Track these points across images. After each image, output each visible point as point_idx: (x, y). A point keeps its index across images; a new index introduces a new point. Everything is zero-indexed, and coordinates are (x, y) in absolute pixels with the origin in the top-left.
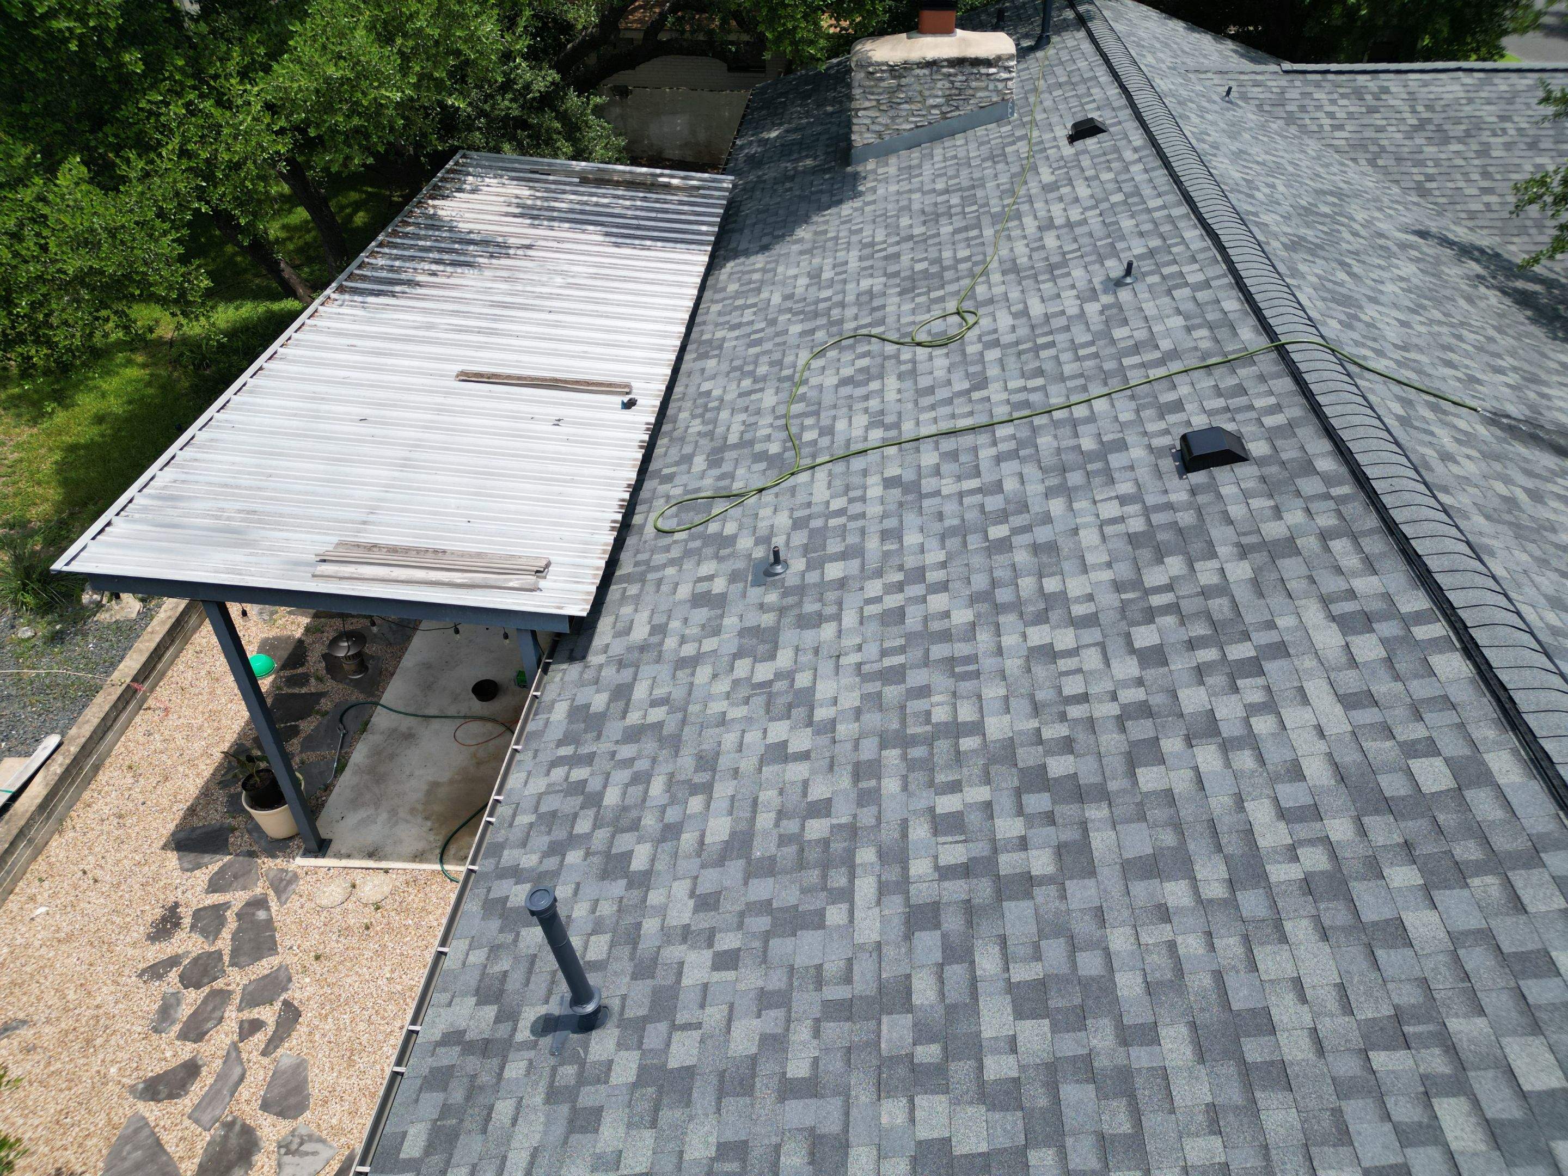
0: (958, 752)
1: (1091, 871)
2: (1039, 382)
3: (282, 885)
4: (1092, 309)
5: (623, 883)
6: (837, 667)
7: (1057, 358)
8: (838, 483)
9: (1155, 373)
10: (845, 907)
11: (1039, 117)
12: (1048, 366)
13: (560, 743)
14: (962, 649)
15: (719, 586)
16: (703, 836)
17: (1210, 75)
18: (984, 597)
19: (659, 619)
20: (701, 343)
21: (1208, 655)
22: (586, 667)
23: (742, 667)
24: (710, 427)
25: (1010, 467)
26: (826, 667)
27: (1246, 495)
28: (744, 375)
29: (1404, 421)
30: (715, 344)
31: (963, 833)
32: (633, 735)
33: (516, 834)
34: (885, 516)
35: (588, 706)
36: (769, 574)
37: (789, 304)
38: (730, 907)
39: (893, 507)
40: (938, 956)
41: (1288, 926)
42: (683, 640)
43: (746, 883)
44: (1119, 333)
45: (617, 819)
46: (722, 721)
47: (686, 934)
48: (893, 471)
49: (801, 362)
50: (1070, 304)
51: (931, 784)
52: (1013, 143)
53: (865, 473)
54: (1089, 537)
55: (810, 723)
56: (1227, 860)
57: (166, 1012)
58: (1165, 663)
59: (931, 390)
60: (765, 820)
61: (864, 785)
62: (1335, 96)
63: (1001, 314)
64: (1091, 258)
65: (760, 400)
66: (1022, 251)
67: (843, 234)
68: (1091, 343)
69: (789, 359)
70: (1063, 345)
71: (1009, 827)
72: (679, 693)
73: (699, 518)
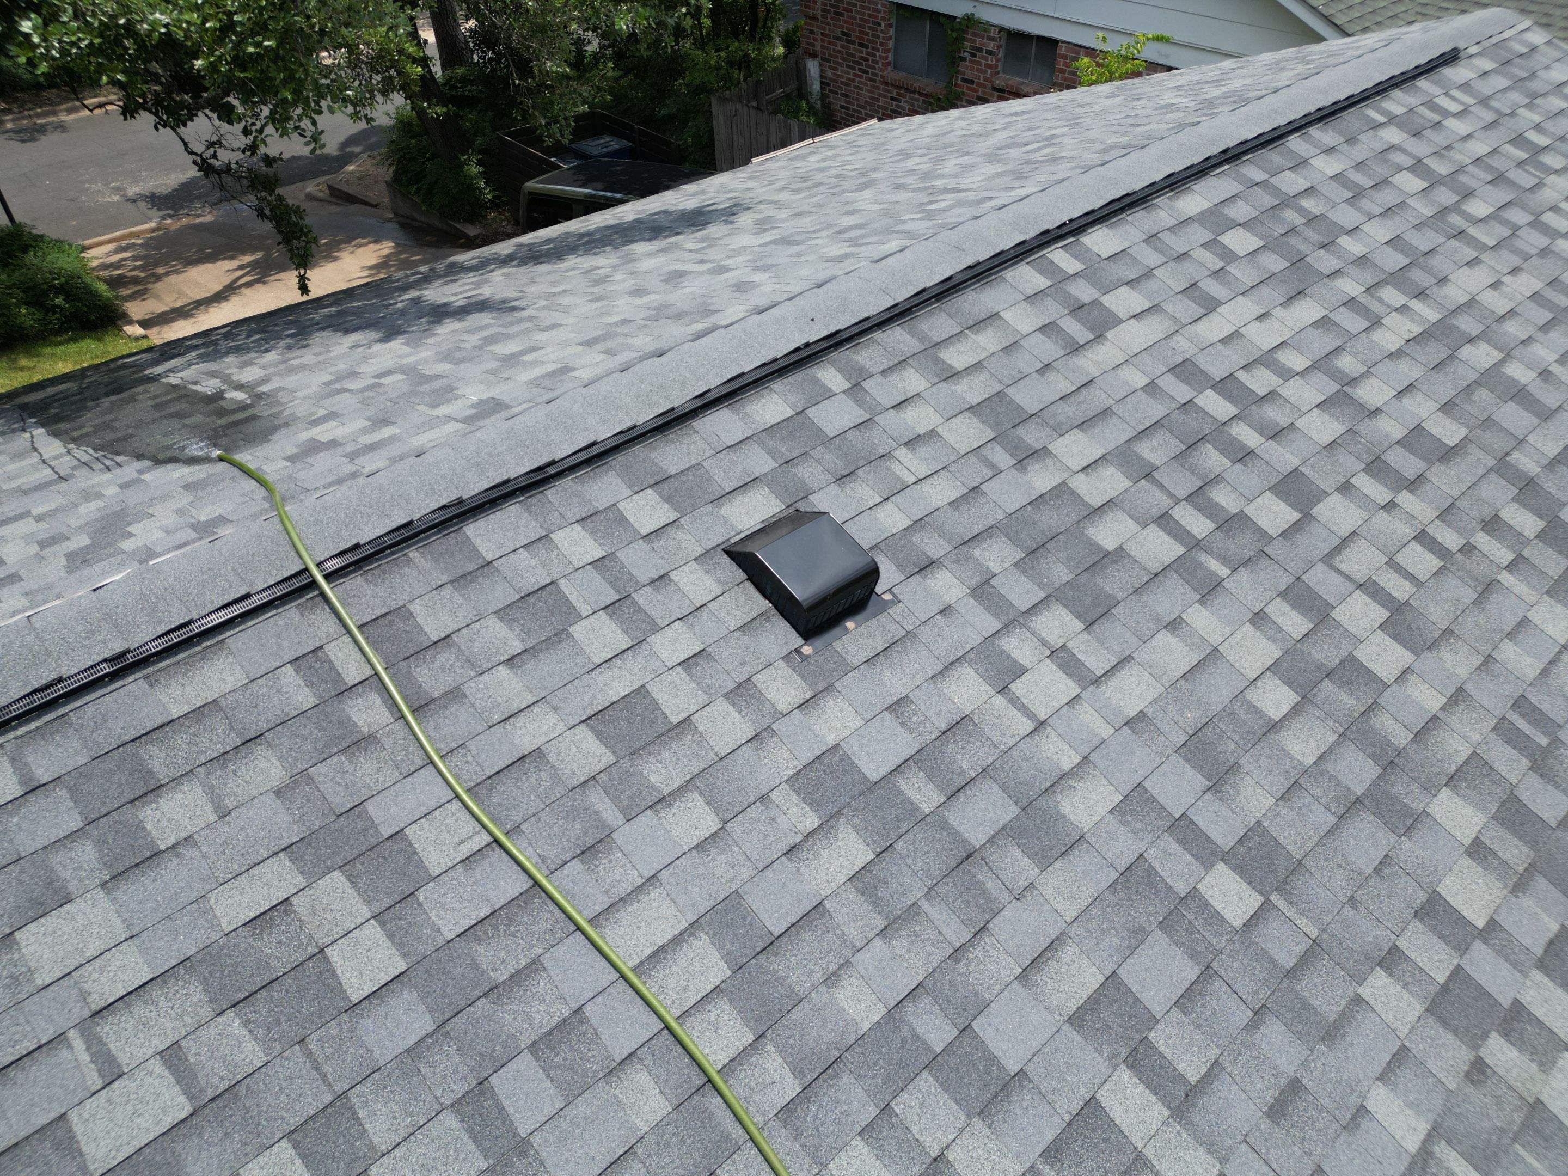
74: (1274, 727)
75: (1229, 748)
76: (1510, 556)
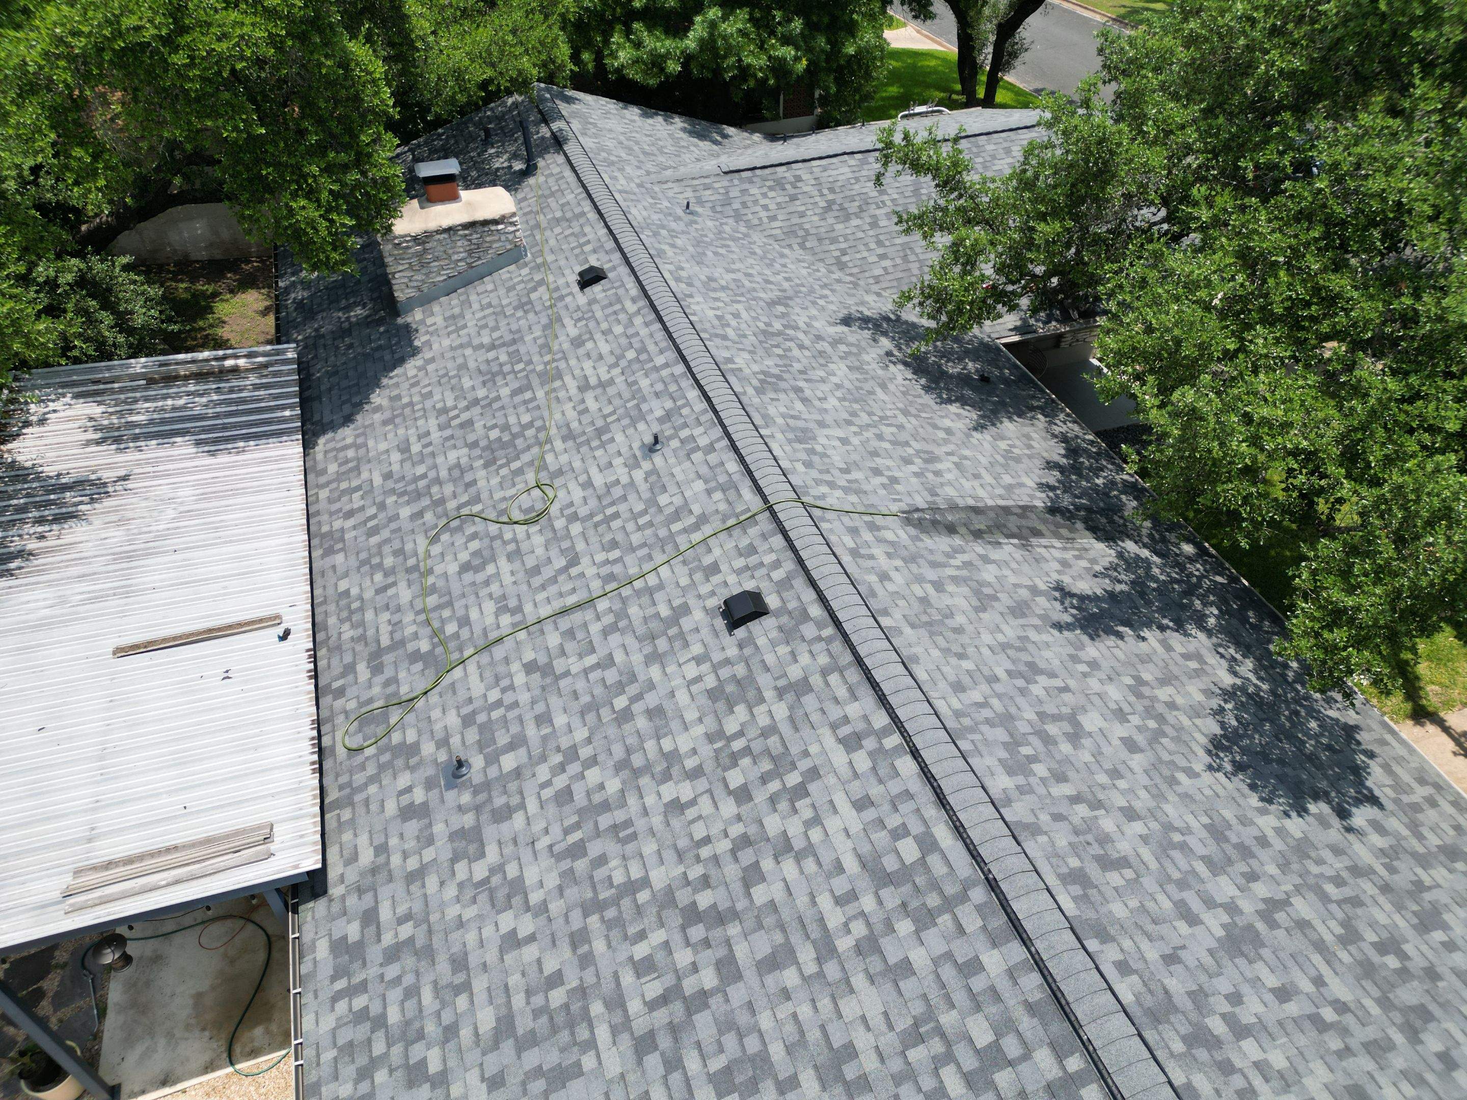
0: (637, 906)
1: (739, 977)
2: (616, 554)
4: (639, 475)
5: (427, 1086)
6: (535, 853)
7: (624, 527)
8: (488, 674)
9: (696, 537)
10: (592, 1053)
11: (550, 258)
12: (620, 537)
13: (334, 979)
14: (619, 816)
15: (419, 796)
16: (476, 1029)
17: (670, 185)
18: (622, 765)
19: (379, 840)
20: (323, 536)
21: (774, 786)
22: (331, 900)
23: (461, 869)
24: (360, 631)
25: (615, 639)
26: (526, 854)
27: (773, 644)
28: (375, 568)
29: (855, 553)
30: (337, 535)
31: (656, 970)
32: (392, 955)
33: (326, 1070)
34: (533, 703)
35: (345, 938)
36: (457, 776)
37: (390, 484)
38: (514, 1080)
39: (537, 692)
40: (661, 1071)
41: (853, 980)
42: (405, 855)
43: (519, 1057)
44: (663, 500)
45: (404, 1033)
46: (460, 924)
48: (529, 656)
49: (421, 550)
50: (620, 472)
51: (626, 937)
52: (535, 289)
53: (507, 660)
54: (682, 697)
55: (528, 909)
56: (814, 942)
58: (751, 799)
59: (536, 570)
60: (518, 1001)
61: (580, 951)
62: (765, 190)
63: (572, 485)
64: (626, 421)
65: (397, 595)
66: (571, 414)
67: (416, 399)
68: (645, 512)
69: (409, 547)
70: (626, 515)
71: (683, 957)
72: (417, 907)
73: (381, 730)
74: (658, 739)
75: (658, 722)
76: (691, 878)
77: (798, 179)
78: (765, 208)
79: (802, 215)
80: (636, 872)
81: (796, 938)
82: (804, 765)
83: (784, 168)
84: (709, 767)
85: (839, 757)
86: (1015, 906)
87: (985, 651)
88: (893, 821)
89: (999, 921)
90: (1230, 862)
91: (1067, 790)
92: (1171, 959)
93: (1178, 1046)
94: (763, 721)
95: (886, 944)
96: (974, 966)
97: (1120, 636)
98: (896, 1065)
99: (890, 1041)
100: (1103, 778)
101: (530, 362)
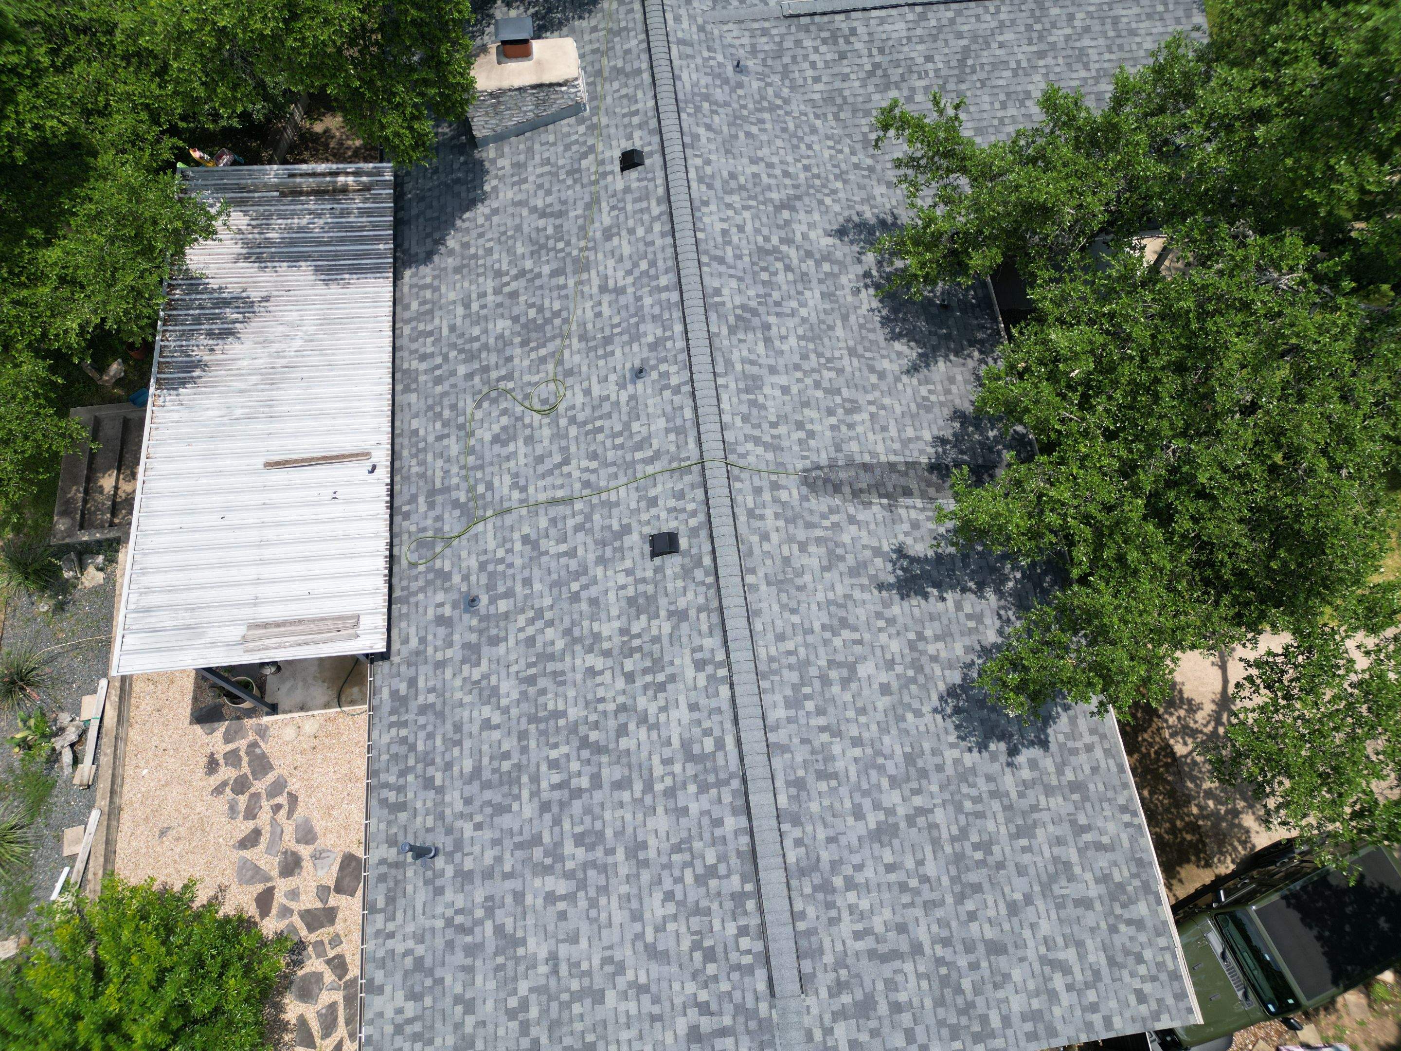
0: (557, 727)
1: (600, 787)
2: (594, 465)
3: (262, 732)
4: (624, 396)
5: (433, 791)
6: (508, 674)
7: (604, 443)
8: (499, 535)
9: (650, 470)
10: (518, 802)
11: (604, 121)
12: (600, 451)
13: (391, 714)
14: (558, 666)
15: (447, 611)
16: (462, 769)
17: (731, 26)
18: (568, 632)
19: (422, 633)
20: (404, 372)
21: (649, 678)
22: (392, 667)
23: (466, 669)
24: (423, 469)
25: (581, 536)
26: (503, 673)
27: (675, 577)
28: (437, 416)
29: (751, 514)
30: (414, 375)
31: (559, 768)
32: (423, 710)
33: (383, 765)
34: (523, 568)
35: (398, 691)
36: (471, 606)
37: (454, 338)
38: (477, 803)
39: (527, 560)
40: (550, 823)
41: (657, 809)
42: (436, 649)
43: (481, 792)
44: (635, 427)
45: (425, 758)
46: (461, 704)
47: (462, 815)
48: (526, 530)
49: (469, 411)
50: (612, 389)
51: (547, 743)
52: (586, 155)
53: (512, 529)
54: (612, 596)
55: (499, 708)
56: (643, 781)
57: (233, 808)
58: (634, 682)
59: (540, 460)
60: (485, 761)
61: (522, 743)
62: (818, 42)
63: (577, 389)
64: (626, 338)
65: (448, 447)
66: (589, 314)
67: (481, 252)
68: (620, 434)
69: (461, 404)
70: (607, 432)
71: (575, 766)
72: (439, 686)
73: (429, 554)
74: (592, 621)
75: (594, 609)
76: (589, 720)
77: (853, 31)
78: (813, 65)
79: (845, 78)
80: (561, 707)
81: (635, 775)
82: (669, 670)
83: (842, 17)
84: (616, 652)
85: (690, 672)
86: (751, 797)
87: (814, 607)
88: (706, 724)
89: (741, 802)
90: (908, 779)
91: (822, 721)
92: (830, 840)
93: (808, 890)
94: (655, 632)
95: (680, 794)
96: (718, 822)
97: (926, 596)
98: (664, 859)
99: (665, 846)
100: (851, 714)
101: (568, 243)
